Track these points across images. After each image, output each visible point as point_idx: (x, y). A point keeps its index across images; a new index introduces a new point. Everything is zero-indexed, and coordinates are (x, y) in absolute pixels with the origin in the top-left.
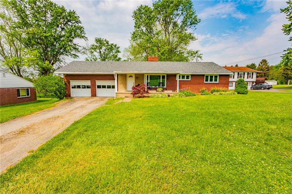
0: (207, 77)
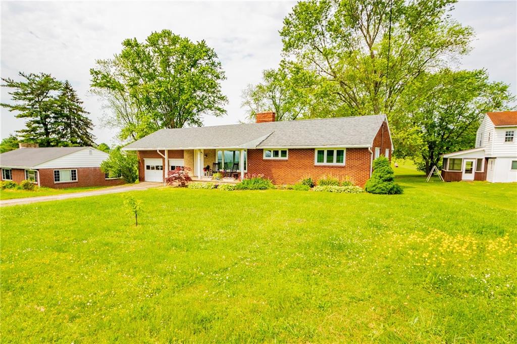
0: (321, 152)
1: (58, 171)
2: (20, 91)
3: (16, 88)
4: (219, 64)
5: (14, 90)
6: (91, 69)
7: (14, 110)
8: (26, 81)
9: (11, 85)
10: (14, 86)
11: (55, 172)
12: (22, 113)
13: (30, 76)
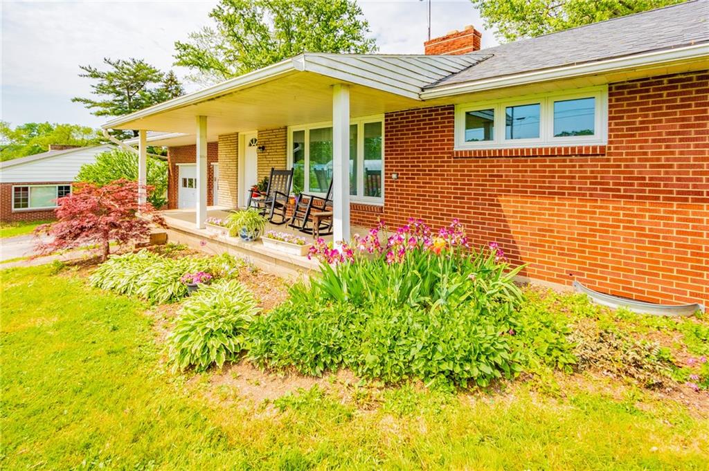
1: (26, 189)
2: (106, 83)
3: (100, 79)
4: (366, 24)
5: (97, 81)
6: (176, 43)
7: (93, 106)
8: (112, 70)
9: (95, 75)
10: (97, 76)
11: (17, 189)
12: (101, 109)
13: (118, 63)
